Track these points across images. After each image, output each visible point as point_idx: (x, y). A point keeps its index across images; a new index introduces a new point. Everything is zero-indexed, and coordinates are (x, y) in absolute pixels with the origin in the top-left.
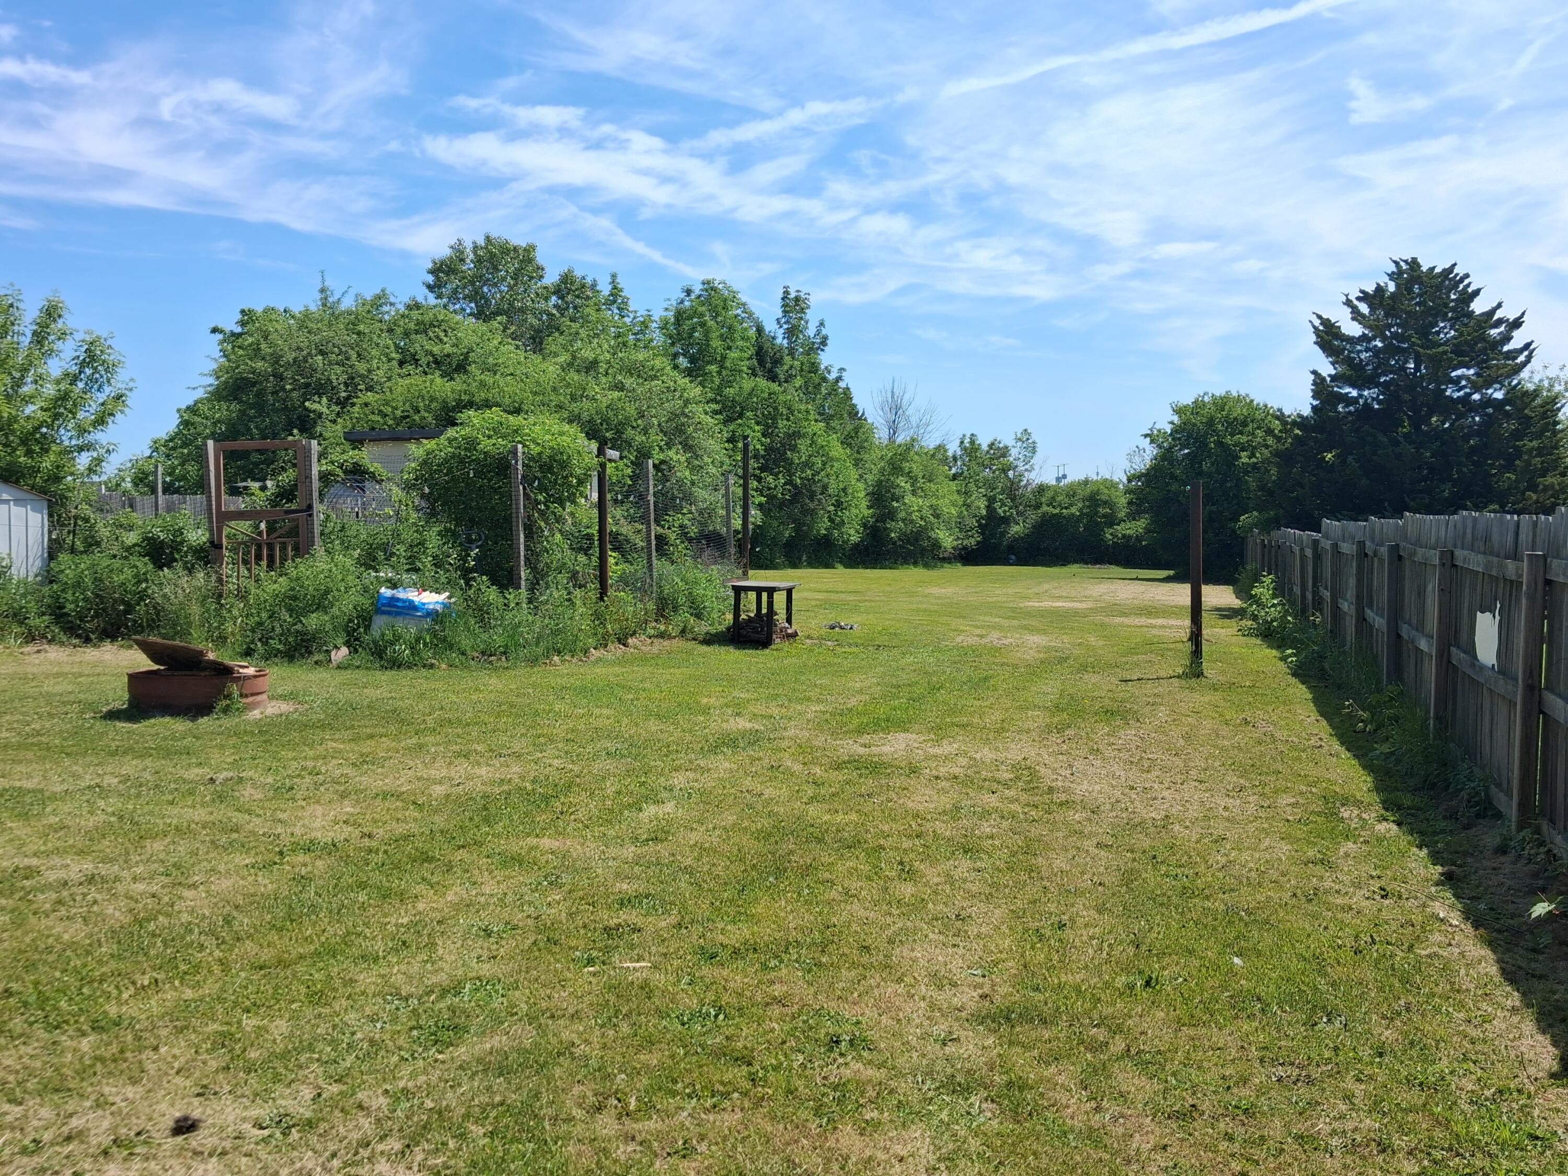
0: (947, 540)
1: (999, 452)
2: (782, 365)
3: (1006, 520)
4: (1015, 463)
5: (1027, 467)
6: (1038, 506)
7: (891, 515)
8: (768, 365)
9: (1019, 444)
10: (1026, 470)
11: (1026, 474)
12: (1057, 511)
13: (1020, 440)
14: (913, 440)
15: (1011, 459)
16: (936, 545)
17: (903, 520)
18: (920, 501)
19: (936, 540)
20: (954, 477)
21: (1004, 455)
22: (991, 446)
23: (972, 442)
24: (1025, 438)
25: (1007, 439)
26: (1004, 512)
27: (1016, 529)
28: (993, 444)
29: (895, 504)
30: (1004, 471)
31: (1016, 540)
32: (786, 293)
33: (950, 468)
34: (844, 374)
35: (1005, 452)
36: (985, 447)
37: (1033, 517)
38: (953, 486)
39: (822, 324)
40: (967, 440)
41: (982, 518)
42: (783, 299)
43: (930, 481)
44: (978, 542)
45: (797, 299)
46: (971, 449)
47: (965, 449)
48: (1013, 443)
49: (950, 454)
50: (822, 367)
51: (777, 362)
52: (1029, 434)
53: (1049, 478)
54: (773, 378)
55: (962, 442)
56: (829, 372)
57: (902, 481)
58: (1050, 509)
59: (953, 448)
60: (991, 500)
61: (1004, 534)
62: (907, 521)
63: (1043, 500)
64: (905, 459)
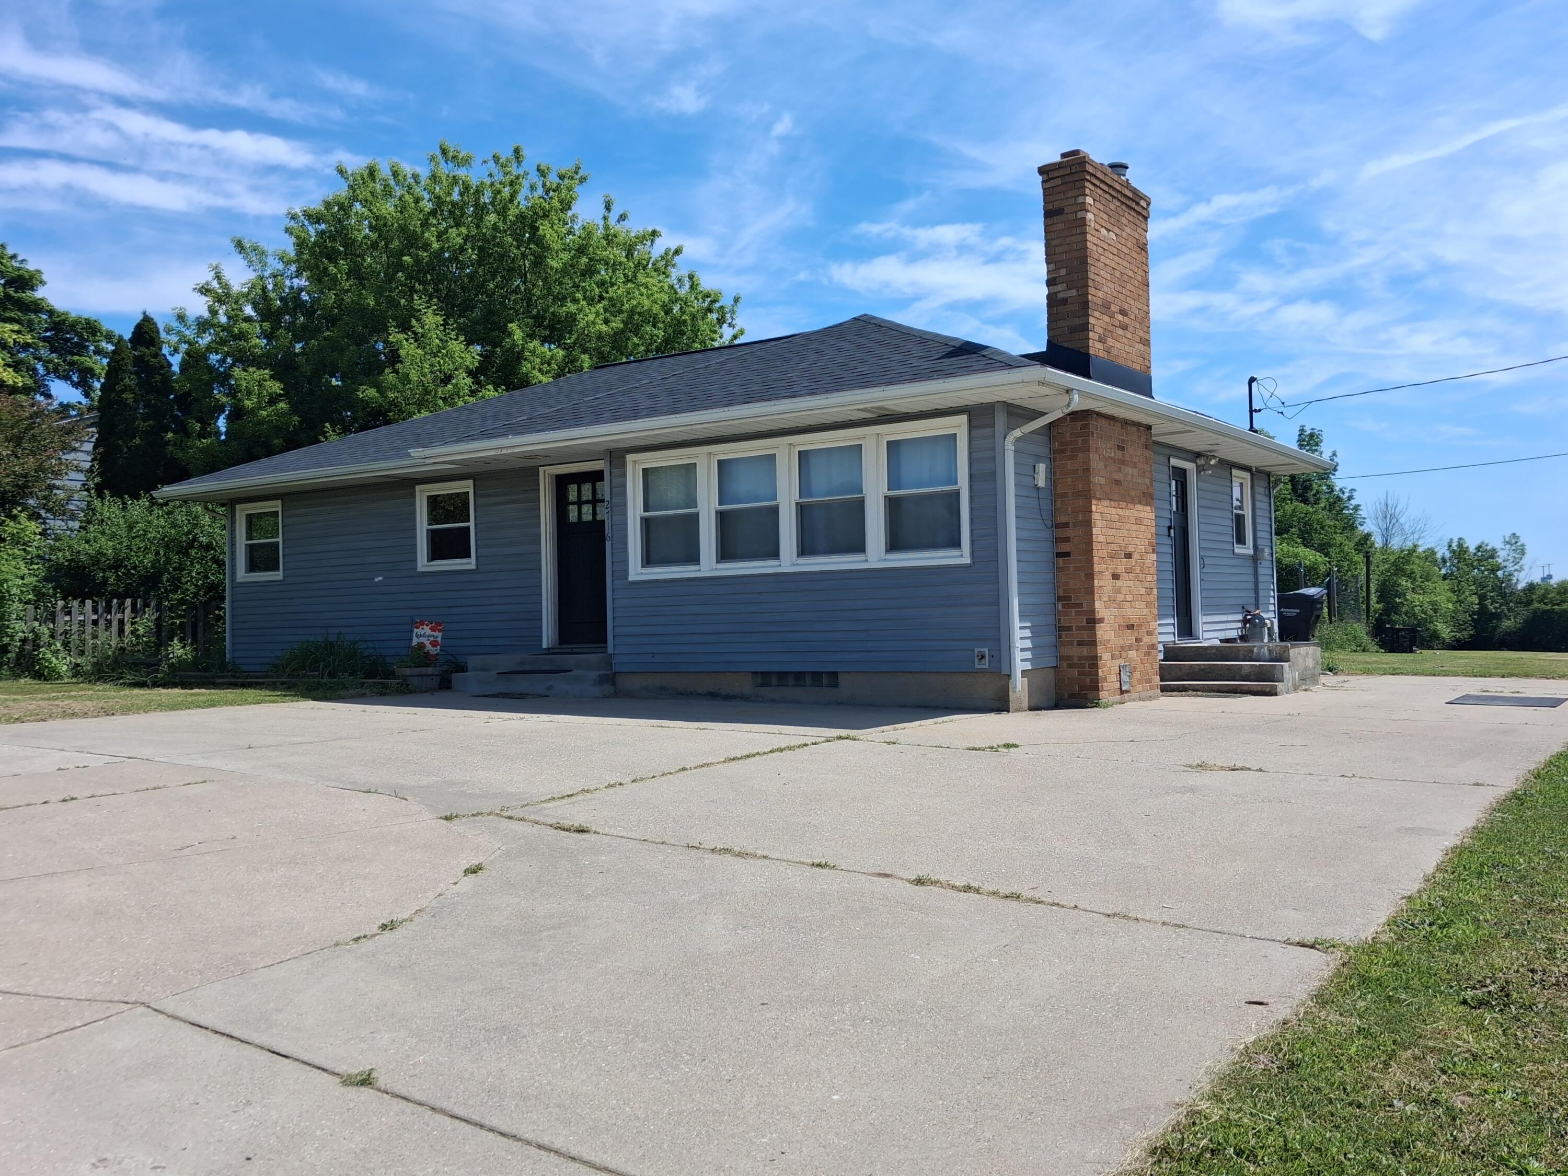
0: (1445, 631)
1: (1486, 555)
2: (1312, 490)
3: (1497, 616)
4: (1504, 564)
5: (1517, 567)
6: (1529, 603)
7: (1395, 609)
8: (1300, 491)
9: (1508, 546)
10: (1516, 570)
11: (1516, 574)
12: (1549, 607)
13: (1508, 543)
14: (1415, 546)
15: (1500, 561)
16: (1435, 636)
17: (1406, 614)
18: (1421, 597)
19: (1435, 631)
20: (1445, 578)
21: (1492, 557)
22: (1479, 548)
23: (1460, 545)
24: (1513, 541)
25: (1495, 541)
26: (1496, 608)
27: (1507, 624)
28: (1480, 547)
29: (1398, 600)
30: (1494, 570)
31: (1508, 634)
32: (1302, 430)
33: (1440, 569)
34: (1354, 493)
35: (1493, 554)
36: (1472, 549)
37: (1524, 613)
38: (1446, 585)
39: (1334, 454)
40: (1454, 545)
41: (1474, 613)
42: (1300, 435)
43: (1427, 581)
44: (1471, 636)
45: (1311, 436)
46: (1459, 552)
47: (1454, 552)
48: (1502, 546)
49: (1439, 556)
50: (1337, 489)
51: (1307, 488)
52: (1518, 538)
53: (1536, 578)
54: (1305, 501)
55: (1450, 546)
56: (1343, 493)
57: (1404, 582)
58: (1542, 606)
59: (1442, 552)
60: (1482, 598)
61: (1495, 628)
62: (1411, 614)
63: (1534, 597)
64: (1408, 562)
